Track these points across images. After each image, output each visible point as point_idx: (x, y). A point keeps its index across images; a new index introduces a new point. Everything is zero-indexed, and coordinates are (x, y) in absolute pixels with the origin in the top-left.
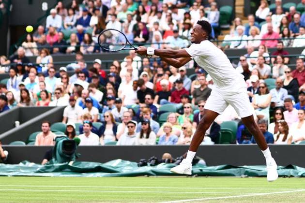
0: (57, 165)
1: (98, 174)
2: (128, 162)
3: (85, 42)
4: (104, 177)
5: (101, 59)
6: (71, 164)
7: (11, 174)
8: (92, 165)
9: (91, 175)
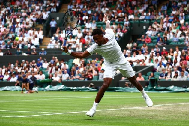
0: (150, 88)
1: (165, 92)
2: (176, 87)
3: (160, 41)
4: (168, 92)
5: (166, 47)
6: (155, 87)
7: (132, 91)
8: (162, 88)
9: (162, 92)
